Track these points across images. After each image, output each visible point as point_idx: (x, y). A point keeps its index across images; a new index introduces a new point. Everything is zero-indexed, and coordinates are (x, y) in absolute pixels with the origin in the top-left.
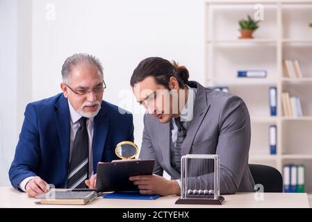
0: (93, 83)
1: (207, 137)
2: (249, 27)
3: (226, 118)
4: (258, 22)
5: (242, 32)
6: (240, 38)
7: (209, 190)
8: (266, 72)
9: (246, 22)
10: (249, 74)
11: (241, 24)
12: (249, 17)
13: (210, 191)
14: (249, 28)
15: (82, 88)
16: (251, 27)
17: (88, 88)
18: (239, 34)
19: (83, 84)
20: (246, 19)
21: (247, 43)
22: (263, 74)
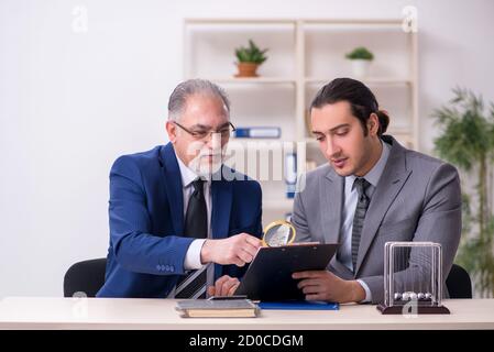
0: (218, 121)
1: (402, 216)
2: (251, 59)
3: (436, 193)
4: (266, 50)
5: (240, 67)
6: (237, 76)
7: (424, 292)
8: (279, 130)
9: (246, 51)
10: (253, 133)
11: (239, 54)
12: (251, 43)
13: (427, 295)
14: (251, 61)
15: (202, 127)
16: (255, 58)
17: (211, 128)
18: (236, 70)
19: (204, 121)
20: (247, 46)
21: (248, 84)
22: (275, 133)
